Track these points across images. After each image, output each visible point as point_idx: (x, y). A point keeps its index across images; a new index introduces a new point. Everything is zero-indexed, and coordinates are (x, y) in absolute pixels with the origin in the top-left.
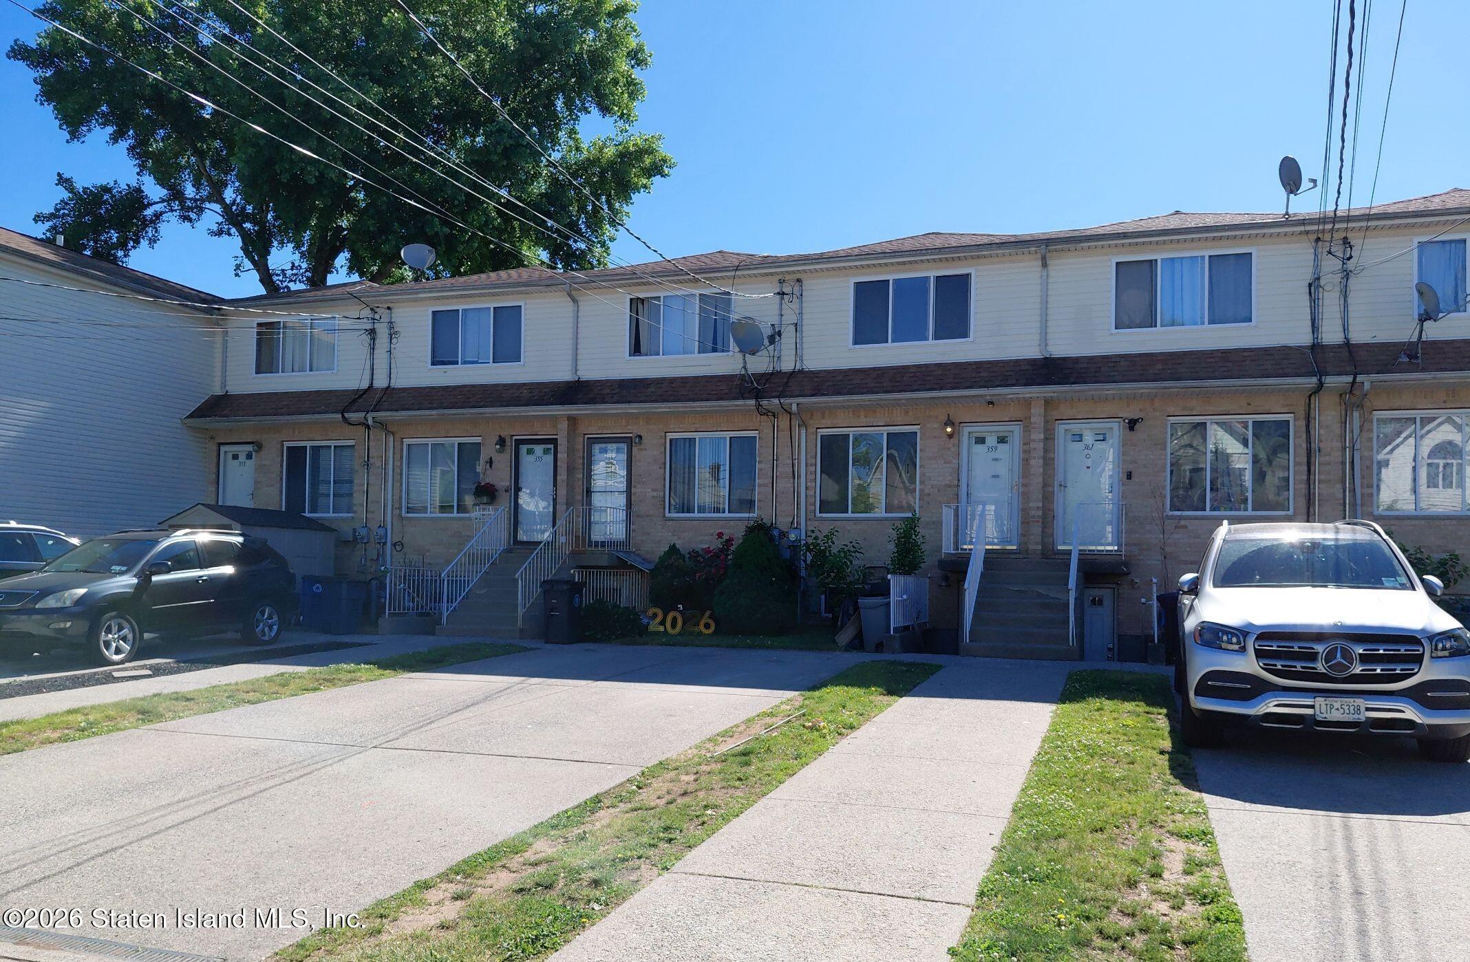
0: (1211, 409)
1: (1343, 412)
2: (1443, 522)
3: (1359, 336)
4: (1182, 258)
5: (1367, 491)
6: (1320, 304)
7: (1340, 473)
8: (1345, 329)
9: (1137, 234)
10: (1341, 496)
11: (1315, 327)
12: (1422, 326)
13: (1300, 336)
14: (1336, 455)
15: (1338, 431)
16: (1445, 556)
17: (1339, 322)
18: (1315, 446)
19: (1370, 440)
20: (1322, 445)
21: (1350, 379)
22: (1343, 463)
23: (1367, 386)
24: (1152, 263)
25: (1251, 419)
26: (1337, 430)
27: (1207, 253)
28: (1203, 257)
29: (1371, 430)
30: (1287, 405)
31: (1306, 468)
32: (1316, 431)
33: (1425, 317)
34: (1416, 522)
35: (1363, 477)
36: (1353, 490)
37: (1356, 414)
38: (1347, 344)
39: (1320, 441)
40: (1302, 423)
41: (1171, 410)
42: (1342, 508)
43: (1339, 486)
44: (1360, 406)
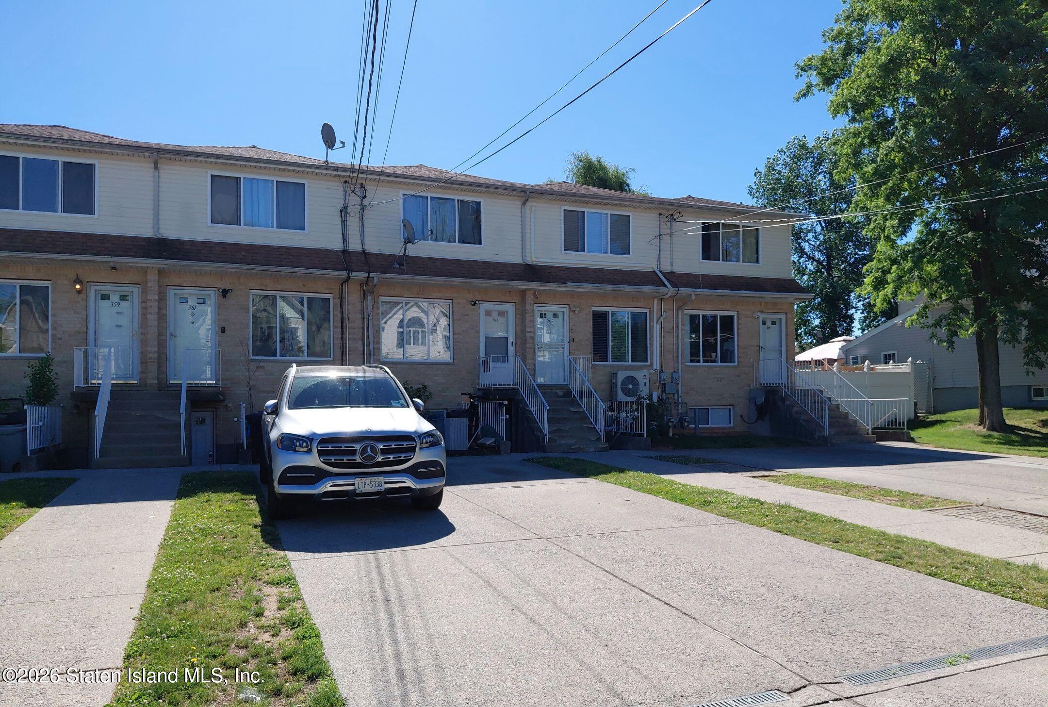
0: (280, 287)
1: (362, 296)
2: (418, 366)
3: (371, 248)
4: (258, 179)
5: (376, 346)
6: (348, 224)
7: (361, 334)
8: (363, 243)
9: (226, 157)
10: (362, 349)
11: (344, 239)
12: (406, 247)
13: (336, 244)
14: (358, 323)
15: (359, 308)
16: (420, 386)
17: (359, 237)
18: (346, 316)
19: (378, 314)
20: (350, 316)
21: (366, 275)
22: (363, 328)
23: (376, 280)
24: (237, 180)
25: (306, 295)
26: (358, 306)
27: (275, 179)
28: (272, 181)
29: (378, 308)
30: (328, 289)
31: (340, 330)
32: (346, 307)
33: (408, 241)
34: (404, 366)
35: (374, 337)
36: (368, 345)
37: (370, 298)
38: (364, 252)
39: (349, 313)
40: (338, 301)
41: (252, 285)
42: (362, 356)
43: (360, 343)
44: (372, 293)
